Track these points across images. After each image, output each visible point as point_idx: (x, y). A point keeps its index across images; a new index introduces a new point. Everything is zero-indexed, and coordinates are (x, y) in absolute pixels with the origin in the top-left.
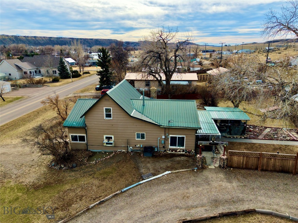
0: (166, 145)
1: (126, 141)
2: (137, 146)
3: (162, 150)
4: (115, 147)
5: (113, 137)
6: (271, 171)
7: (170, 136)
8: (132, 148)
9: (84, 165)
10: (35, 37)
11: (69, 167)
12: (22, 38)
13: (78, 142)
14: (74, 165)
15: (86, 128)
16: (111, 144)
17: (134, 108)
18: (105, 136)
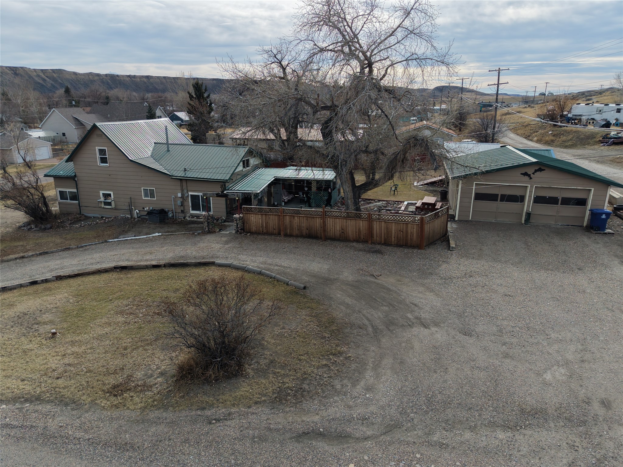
0: (186, 208)
1: (129, 200)
2: (146, 209)
3: (181, 216)
4: (115, 209)
5: (112, 193)
6: (297, 236)
7: (190, 193)
8: (138, 212)
9: (62, 227)
10: (147, 77)
11: (40, 228)
12: (124, 78)
13: (69, 201)
14: (49, 226)
15: (76, 179)
16: (109, 204)
17: (150, 153)
18: (101, 192)
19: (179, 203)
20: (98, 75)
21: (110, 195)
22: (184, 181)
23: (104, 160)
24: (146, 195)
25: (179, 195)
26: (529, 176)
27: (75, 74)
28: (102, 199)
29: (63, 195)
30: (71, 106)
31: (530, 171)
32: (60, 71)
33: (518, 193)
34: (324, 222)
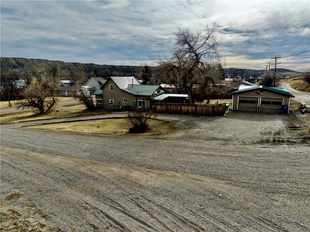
0: (137, 105)
1: (119, 103)
2: (124, 106)
3: (135, 108)
4: (114, 106)
7: (139, 100)
8: (121, 107)
12: (118, 67)
13: (99, 103)
15: (103, 96)
16: (112, 104)
17: (127, 88)
18: (110, 100)
19: (135, 104)
20: (107, 66)
21: (113, 101)
22: (137, 96)
23: (112, 89)
24: (124, 101)
25: (135, 101)
26: (258, 93)
27: (98, 65)
28: (110, 102)
29: (98, 101)
30: (97, 76)
31: (259, 92)
32: (92, 64)
33: (255, 100)
34: (181, 108)
